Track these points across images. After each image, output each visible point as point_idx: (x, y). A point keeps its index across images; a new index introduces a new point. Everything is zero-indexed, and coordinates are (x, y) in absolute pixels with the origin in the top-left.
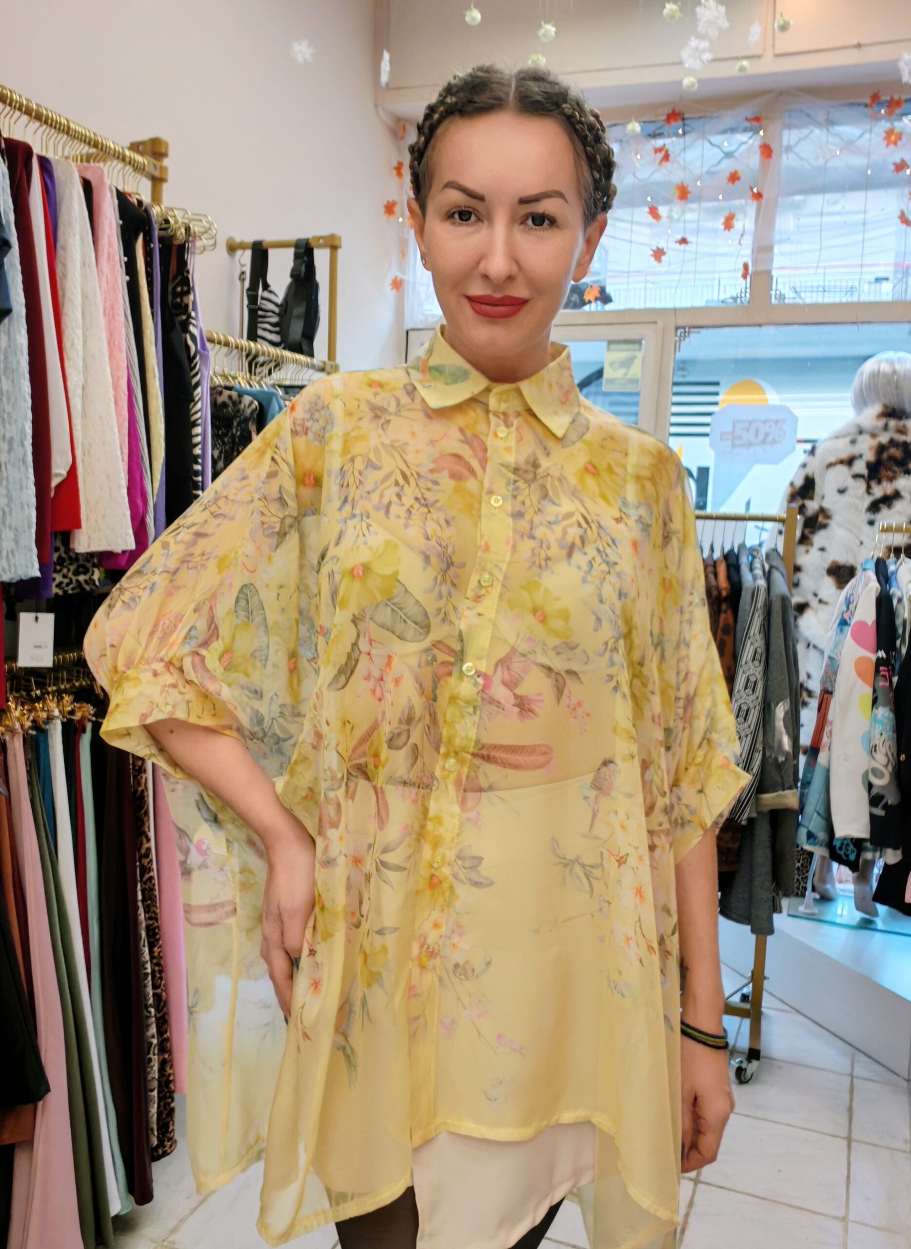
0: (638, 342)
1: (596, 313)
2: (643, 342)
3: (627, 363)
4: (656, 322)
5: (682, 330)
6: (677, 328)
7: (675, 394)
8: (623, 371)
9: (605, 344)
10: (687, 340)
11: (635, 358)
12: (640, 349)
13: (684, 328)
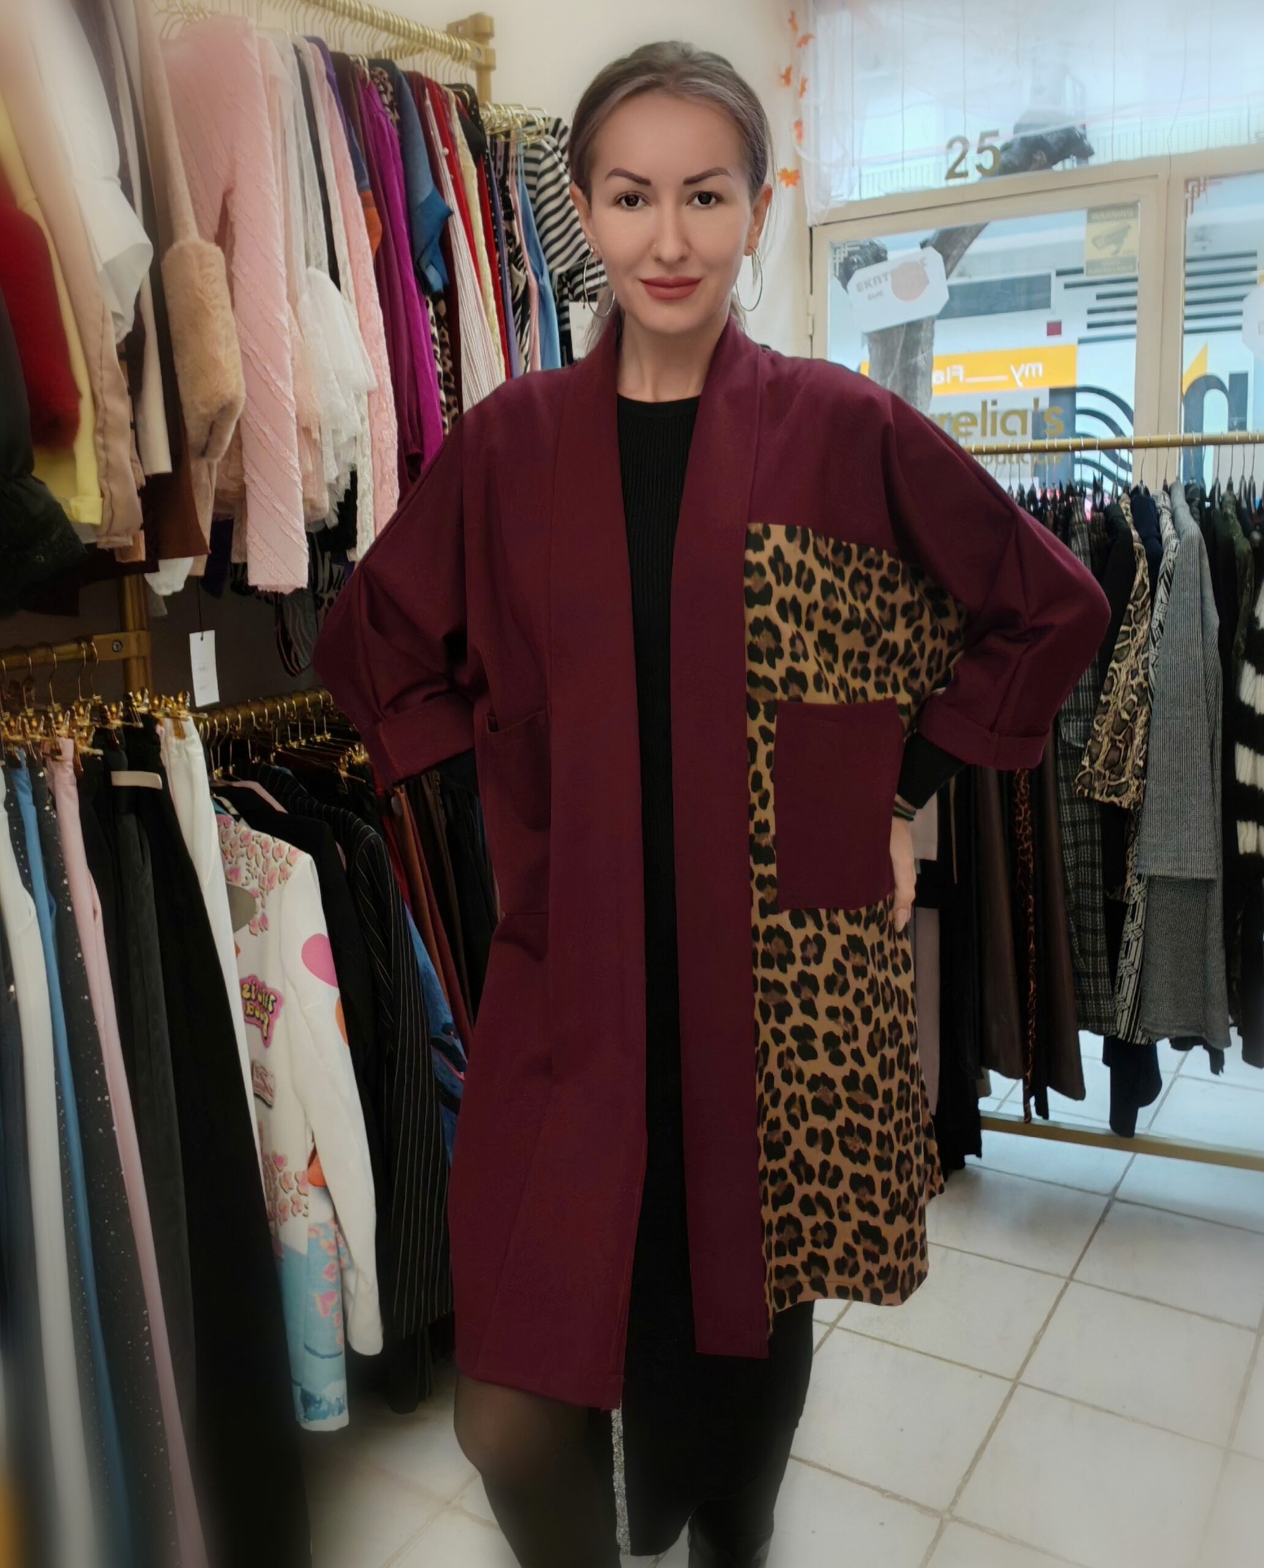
0: (1133, 206)
1: (1073, 171)
2: (1139, 204)
3: (1117, 238)
4: (1156, 176)
5: (1195, 183)
6: (1187, 182)
7: (1189, 275)
8: (1113, 248)
9: (1083, 215)
10: (1202, 195)
11: (1129, 227)
12: (1135, 216)
13: (1198, 180)
